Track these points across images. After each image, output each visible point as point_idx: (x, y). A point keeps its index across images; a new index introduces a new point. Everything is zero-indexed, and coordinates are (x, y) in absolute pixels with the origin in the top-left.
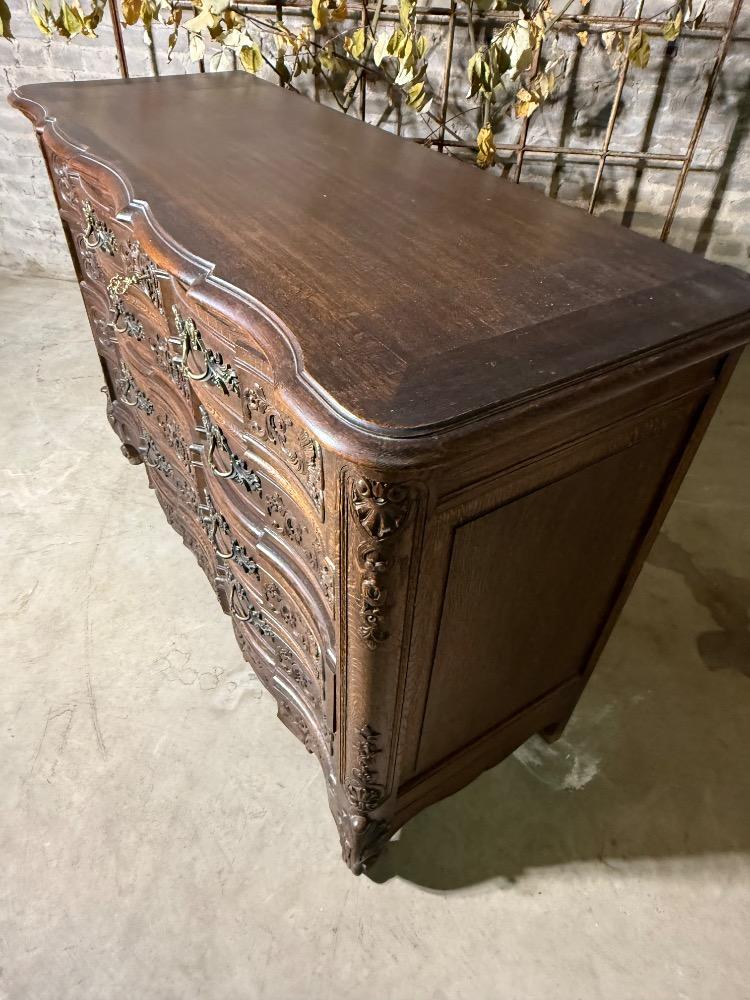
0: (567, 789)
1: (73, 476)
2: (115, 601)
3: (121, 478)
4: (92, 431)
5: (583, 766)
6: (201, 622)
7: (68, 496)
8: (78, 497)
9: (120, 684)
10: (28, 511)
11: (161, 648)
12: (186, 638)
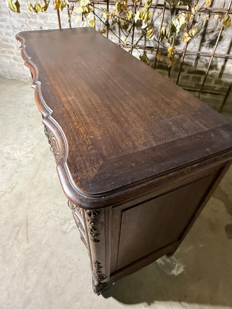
0: (172, 275)
1: (33, 149)
2: (39, 191)
3: (47, 150)
5: (179, 267)
6: (64, 201)
7: (30, 155)
8: (33, 155)
9: (36, 219)
10: (18, 159)
11: (50, 208)
12: (58, 206)
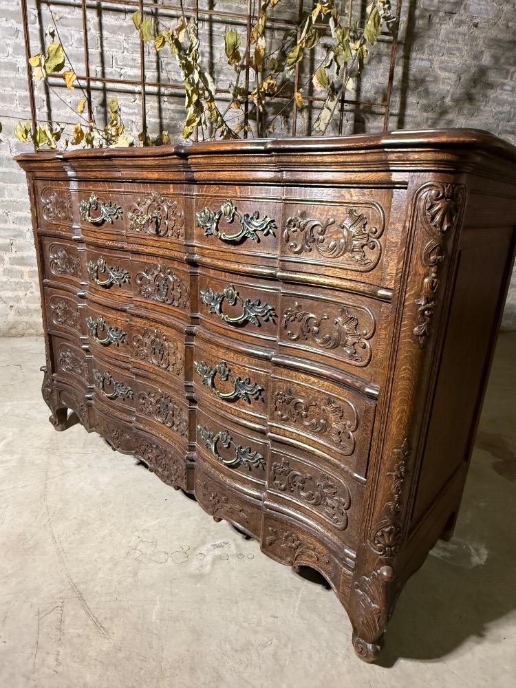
0: (477, 567)
2: (74, 518)
3: (51, 440)
4: (17, 416)
6: (157, 518)
7: (8, 457)
8: (16, 456)
9: (101, 575)
11: (129, 542)
12: (148, 531)
